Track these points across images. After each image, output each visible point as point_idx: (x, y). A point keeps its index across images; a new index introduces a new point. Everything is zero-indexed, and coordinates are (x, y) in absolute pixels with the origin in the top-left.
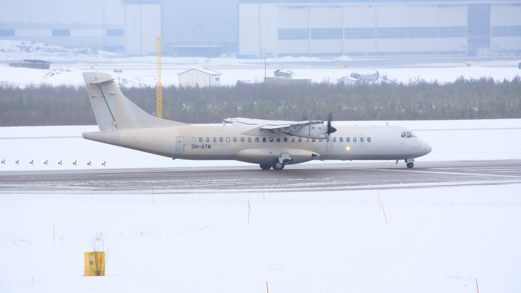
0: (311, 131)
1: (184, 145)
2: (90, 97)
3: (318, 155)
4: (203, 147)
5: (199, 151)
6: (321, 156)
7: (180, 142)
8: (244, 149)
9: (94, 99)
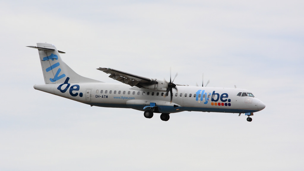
0: (156, 85)
1: (91, 95)
3: (179, 106)
4: (103, 97)
5: (100, 100)
7: (88, 93)
8: (129, 100)
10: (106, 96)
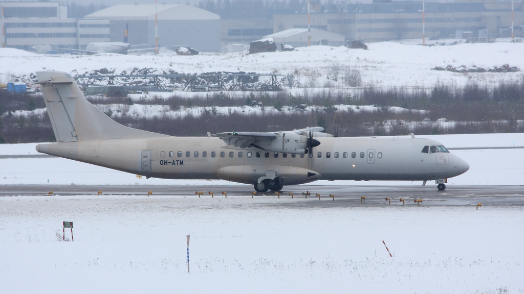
0: (285, 144)
1: (151, 160)
2: (45, 101)
3: (317, 173)
4: (174, 163)
5: (169, 168)
6: (322, 175)
7: (146, 157)
8: (224, 166)
9: (50, 104)
10: (179, 162)
